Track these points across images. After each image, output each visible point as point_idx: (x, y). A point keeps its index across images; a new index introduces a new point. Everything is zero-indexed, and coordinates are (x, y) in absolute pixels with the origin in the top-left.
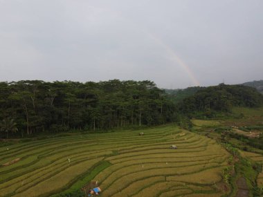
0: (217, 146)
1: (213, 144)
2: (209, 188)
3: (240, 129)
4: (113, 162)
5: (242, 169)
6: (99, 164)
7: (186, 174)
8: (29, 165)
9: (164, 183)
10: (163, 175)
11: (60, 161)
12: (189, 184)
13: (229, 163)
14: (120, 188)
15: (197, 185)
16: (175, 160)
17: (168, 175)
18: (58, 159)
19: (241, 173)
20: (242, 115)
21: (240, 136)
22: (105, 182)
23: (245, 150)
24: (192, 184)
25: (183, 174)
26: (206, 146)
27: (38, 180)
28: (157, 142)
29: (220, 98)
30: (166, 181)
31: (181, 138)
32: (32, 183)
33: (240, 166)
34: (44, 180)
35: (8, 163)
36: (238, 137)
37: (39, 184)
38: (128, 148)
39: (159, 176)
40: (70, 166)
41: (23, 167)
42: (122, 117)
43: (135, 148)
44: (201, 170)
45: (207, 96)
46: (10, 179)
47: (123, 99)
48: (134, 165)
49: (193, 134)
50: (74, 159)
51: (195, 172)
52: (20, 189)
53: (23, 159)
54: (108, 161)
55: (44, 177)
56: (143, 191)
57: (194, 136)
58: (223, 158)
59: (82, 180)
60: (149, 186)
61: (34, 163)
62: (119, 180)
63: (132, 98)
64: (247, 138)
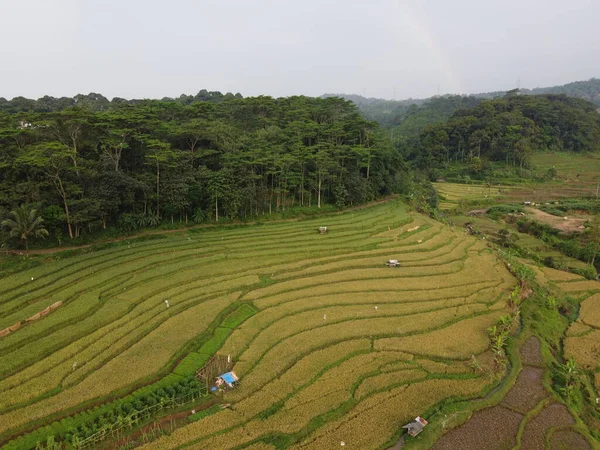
0: (488, 258)
1: (479, 252)
2: (461, 368)
3: (543, 209)
4: (260, 304)
5: (534, 316)
6: (232, 309)
7: (416, 332)
8: (81, 318)
9: (369, 357)
10: (367, 337)
11: (148, 304)
12: (421, 356)
13: (510, 303)
14: (278, 370)
15: (438, 359)
16: (394, 296)
17: (378, 337)
18: (143, 300)
19: (533, 327)
20: (552, 173)
21: (541, 228)
22: (246, 355)
23: (548, 263)
24: (427, 357)
25: (410, 334)
26: (465, 257)
27: (105, 355)
28: (356, 249)
29: (505, 132)
30: (372, 350)
31: (411, 239)
32: (95, 362)
33: (533, 307)
34: (118, 352)
35: (37, 315)
36: (536, 230)
37: (108, 365)
38: (292, 266)
39: (358, 338)
40: (171, 315)
41: (71, 322)
42: (278, 191)
43: (307, 266)
44: (449, 323)
45: (474, 128)
46: (47, 354)
47: (280, 148)
48: (306, 310)
49: (436, 225)
50: (178, 298)
51: (435, 329)
52: (71, 378)
53: (67, 301)
54: (250, 303)
55: (118, 346)
56: (326, 375)
57: (440, 231)
58: (499, 290)
59: (196, 351)
60: (338, 364)
61: (93, 311)
62: (275, 349)
63: (300, 144)
64: (555, 233)
